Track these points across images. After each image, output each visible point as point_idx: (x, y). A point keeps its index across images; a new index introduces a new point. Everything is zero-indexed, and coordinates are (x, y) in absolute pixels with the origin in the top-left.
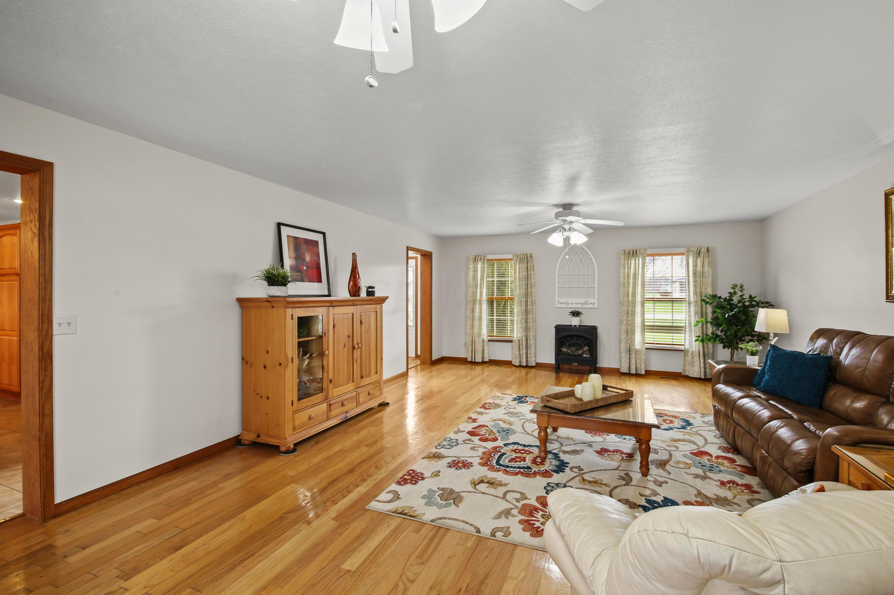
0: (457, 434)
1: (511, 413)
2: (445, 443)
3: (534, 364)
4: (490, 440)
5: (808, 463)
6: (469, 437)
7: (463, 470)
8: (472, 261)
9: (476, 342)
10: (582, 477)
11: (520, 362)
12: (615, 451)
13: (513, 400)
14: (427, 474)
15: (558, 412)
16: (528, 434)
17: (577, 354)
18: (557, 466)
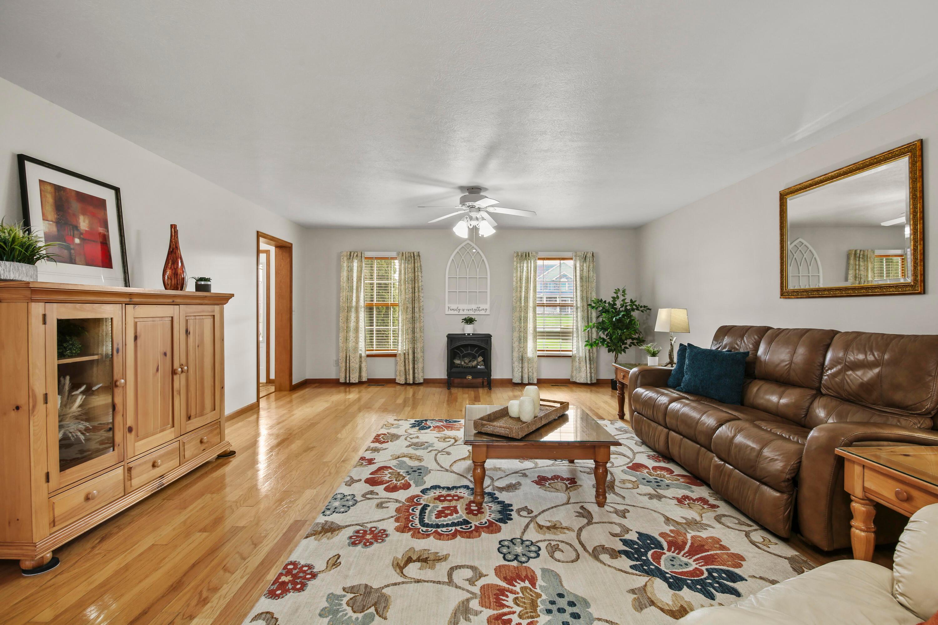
0: (350, 486)
1: (415, 444)
2: (337, 504)
3: (422, 381)
4: (401, 488)
5: (792, 470)
6: (369, 488)
7: (376, 545)
8: (345, 258)
9: (351, 358)
10: (537, 523)
11: (406, 379)
12: (554, 478)
13: (412, 427)
14: (319, 565)
15: (498, 439)
16: (447, 470)
17: (471, 366)
18: (500, 512)
